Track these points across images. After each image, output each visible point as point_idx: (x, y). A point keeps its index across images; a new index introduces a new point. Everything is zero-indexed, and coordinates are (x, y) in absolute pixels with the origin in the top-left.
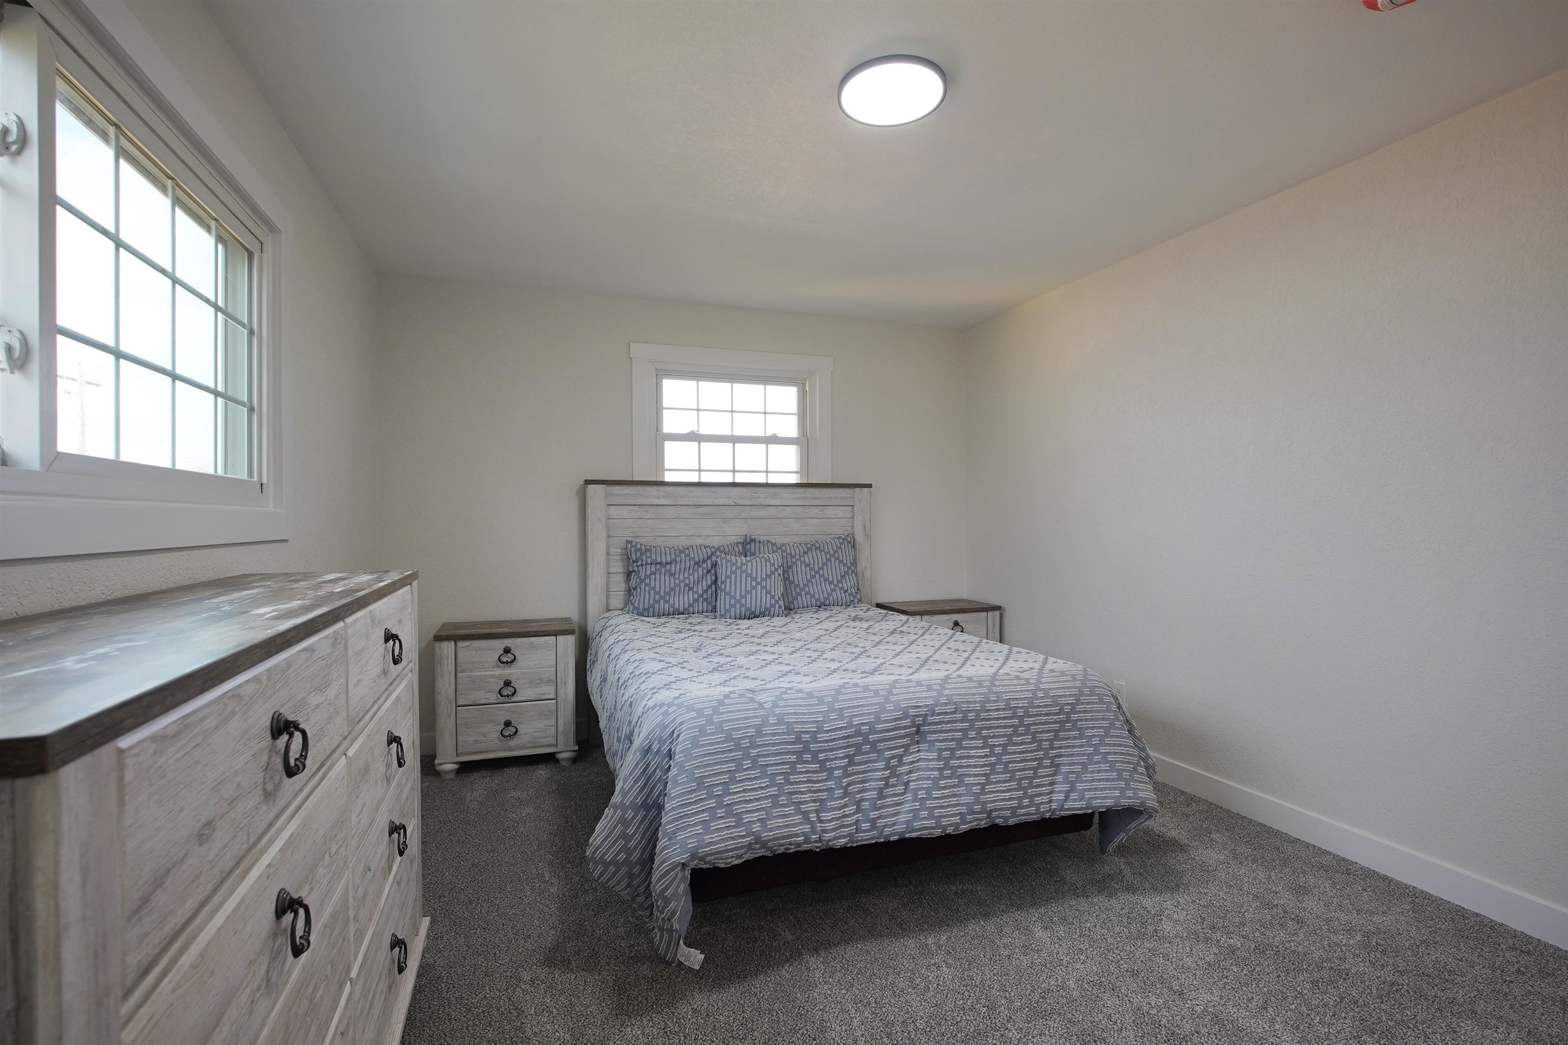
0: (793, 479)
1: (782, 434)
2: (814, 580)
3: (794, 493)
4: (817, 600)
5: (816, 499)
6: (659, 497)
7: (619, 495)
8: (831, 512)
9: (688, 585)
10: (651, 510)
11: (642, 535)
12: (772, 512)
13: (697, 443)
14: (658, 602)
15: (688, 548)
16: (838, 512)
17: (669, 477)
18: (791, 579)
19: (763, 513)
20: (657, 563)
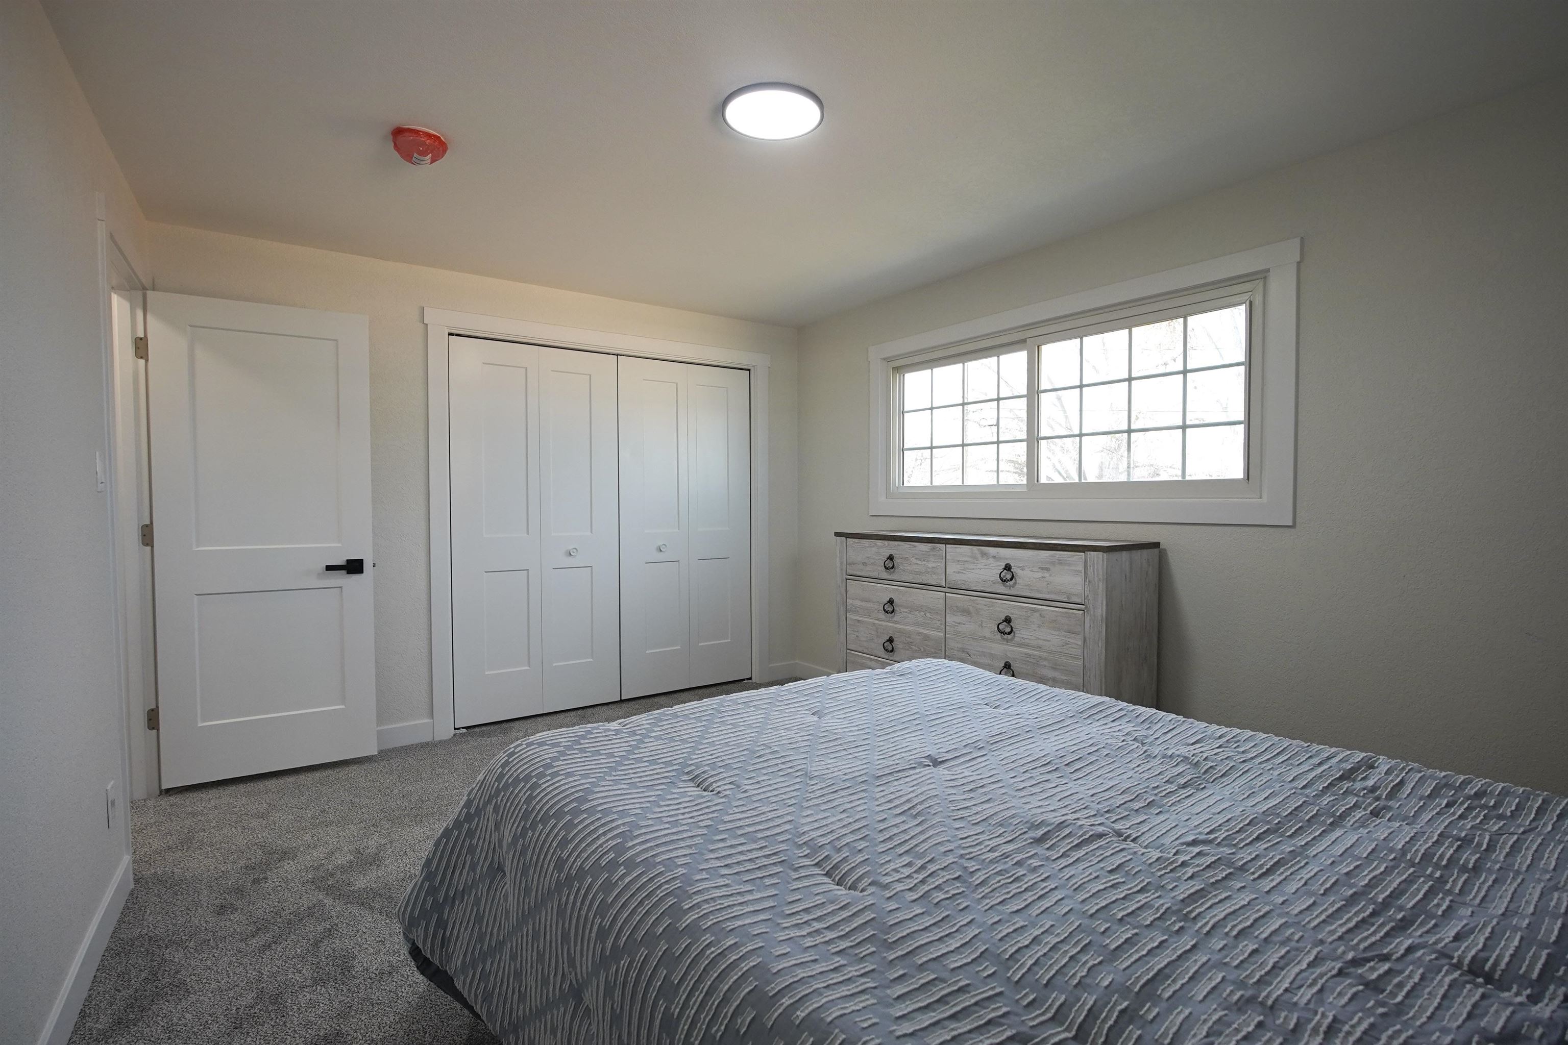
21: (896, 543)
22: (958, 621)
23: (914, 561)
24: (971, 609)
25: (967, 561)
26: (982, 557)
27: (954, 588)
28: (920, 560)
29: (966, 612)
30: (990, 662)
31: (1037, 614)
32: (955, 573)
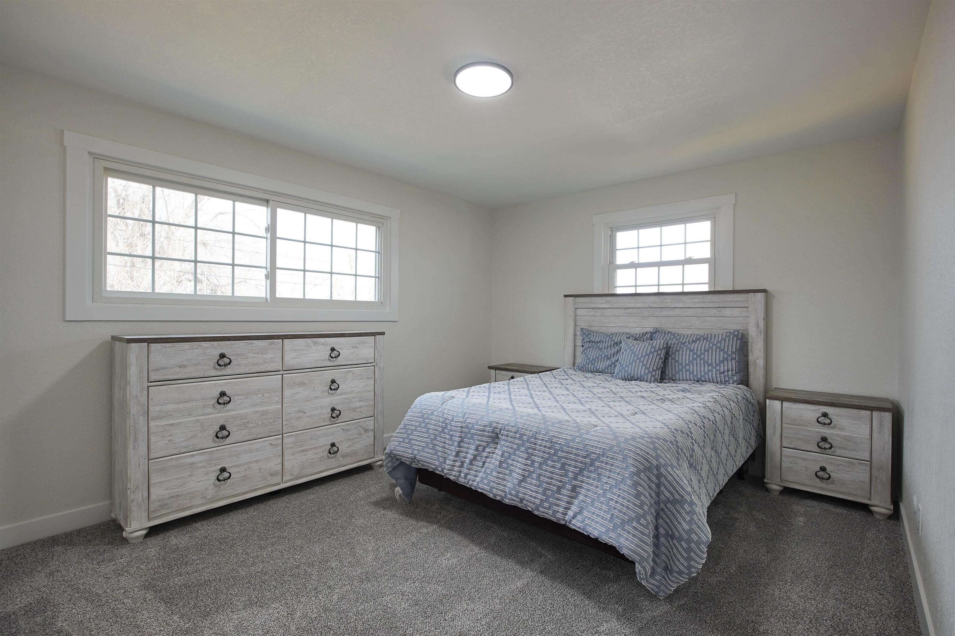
0: (706, 288)
1: (696, 256)
2: (695, 362)
3: (694, 298)
4: (694, 376)
5: (713, 302)
6: (602, 304)
7: (581, 303)
8: (727, 312)
9: (607, 356)
10: (599, 311)
11: (594, 325)
12: (677, 312)
13: (634, 269)
14: (588, 364)
15: (613, 334)
16: (736, 312)
17: (619, 291)
18: (677, 359)
19: (671, 313)
20: (592, 342)
21: (228, 342)
22: (295, 392)
23: (251, 355)
24: (306, 381)
25: (302, 349)
26: (314, 345)
27: (290, 370)
28: (257, 353)
29: (302, 384)
30: (320, 412)
31: (351, 374)
32: (291, 359)
